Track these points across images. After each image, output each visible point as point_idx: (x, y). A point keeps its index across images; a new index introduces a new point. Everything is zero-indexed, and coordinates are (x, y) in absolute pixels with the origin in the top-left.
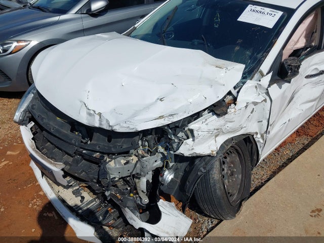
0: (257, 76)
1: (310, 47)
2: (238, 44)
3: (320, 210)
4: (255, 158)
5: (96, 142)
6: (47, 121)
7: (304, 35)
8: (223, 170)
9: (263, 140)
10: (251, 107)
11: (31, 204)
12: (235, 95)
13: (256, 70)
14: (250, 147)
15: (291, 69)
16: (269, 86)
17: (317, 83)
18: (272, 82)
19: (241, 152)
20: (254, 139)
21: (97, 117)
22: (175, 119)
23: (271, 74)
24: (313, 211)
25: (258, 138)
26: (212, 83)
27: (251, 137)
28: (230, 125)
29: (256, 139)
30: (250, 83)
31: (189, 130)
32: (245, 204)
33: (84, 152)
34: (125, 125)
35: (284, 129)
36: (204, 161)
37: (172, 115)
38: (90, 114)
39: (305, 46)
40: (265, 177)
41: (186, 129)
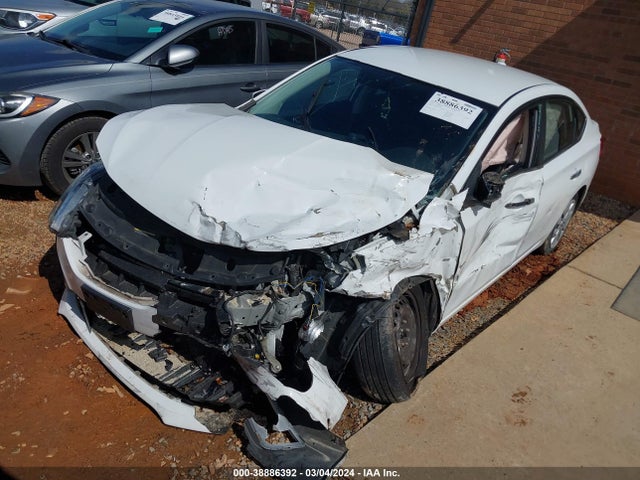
0: (447, 192)
1: (514, 163)
2: (421, 146)
3: (524, 394)
4: (435, 316)
5: (205, 270)
6: (114, 233)
7: (504, 145)
8: (395, 325)
9: (449, 288)
10: (438, 235)
11: (73, 373)
12: (417, 216)
13: (446, 184)
14: (428, 300)
15: (492, 188)
16: (463, 208)
17: (521, 217)
18: (467, 204)
19: (415, 305)
20: (435, 286)
21: (219, 229)
22: (340, 239)
23: (466, 192)
24: (515, 395)
25: (441, 285)
26: (388, 195)
27: (432, 282)
28: (410, 257)
29: (439, 287)
30: (437, 202)
31: (357, 256)
32: (422, 383)
33: (183, 284)
34: (267, 242)
35: (474, 280)
36: (372, 306)
37: (334, 233)
38: (206, 224)
39: (506, 162)
40: (447, 351)
41: (353, 255)
